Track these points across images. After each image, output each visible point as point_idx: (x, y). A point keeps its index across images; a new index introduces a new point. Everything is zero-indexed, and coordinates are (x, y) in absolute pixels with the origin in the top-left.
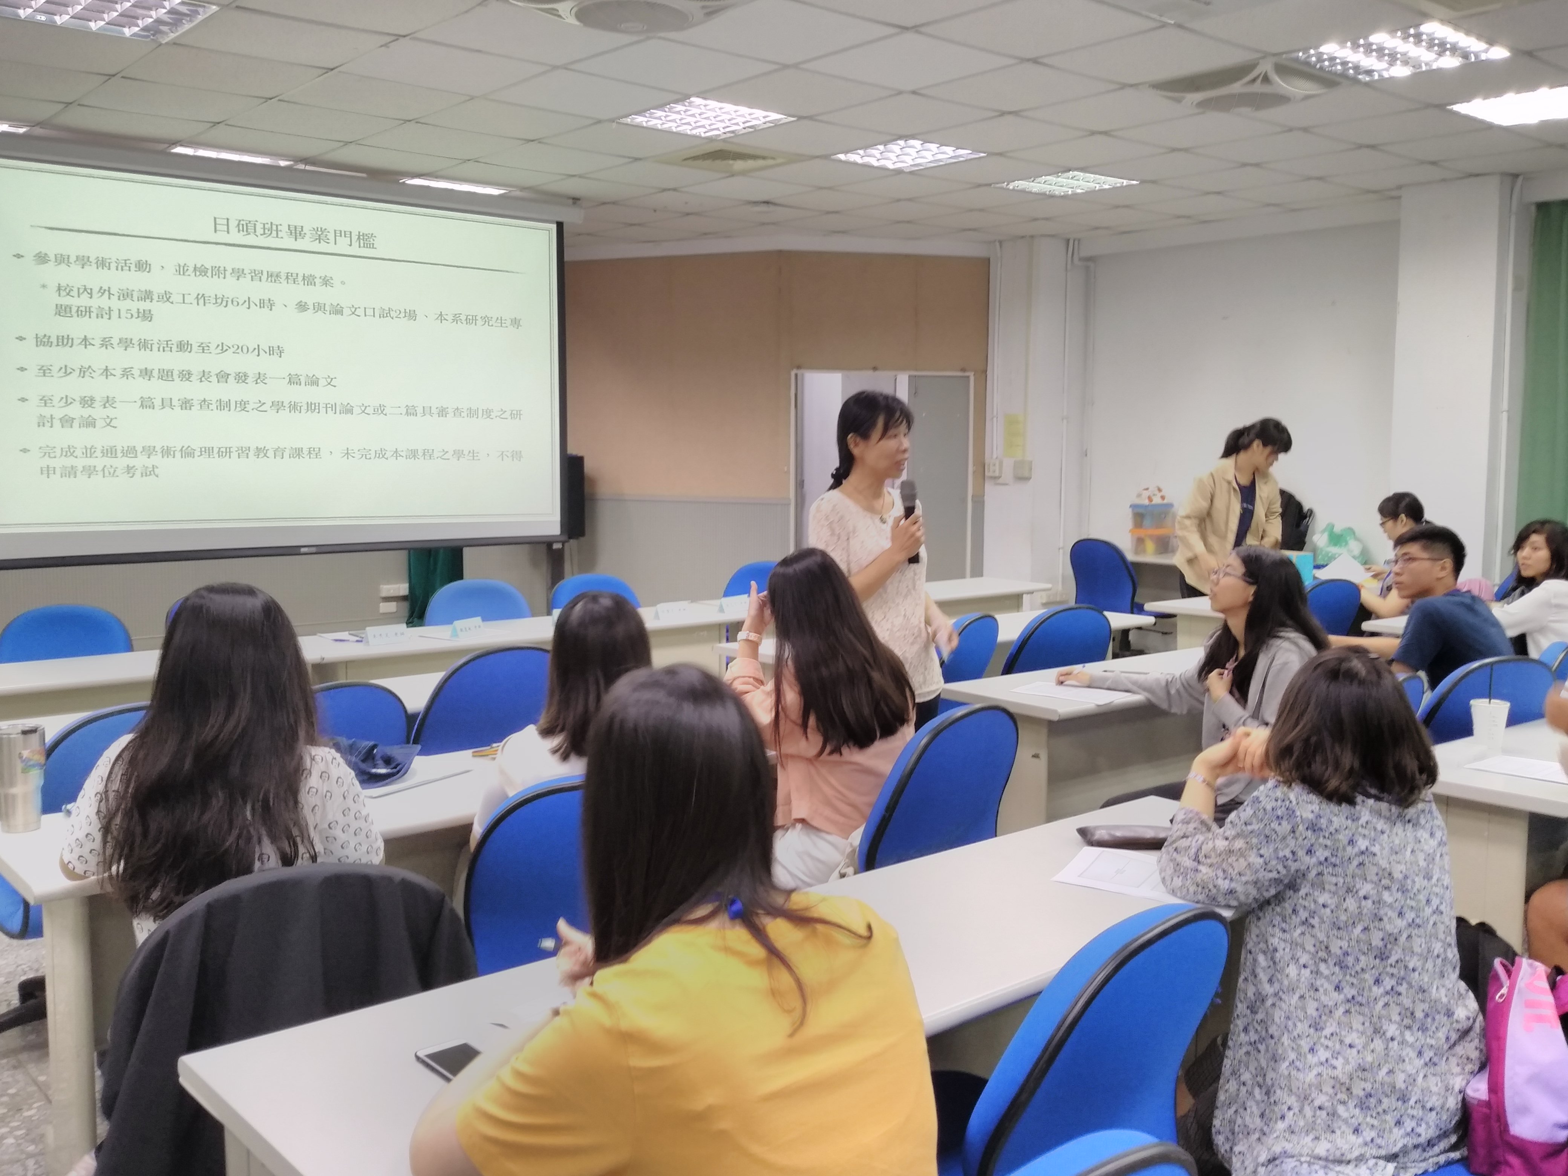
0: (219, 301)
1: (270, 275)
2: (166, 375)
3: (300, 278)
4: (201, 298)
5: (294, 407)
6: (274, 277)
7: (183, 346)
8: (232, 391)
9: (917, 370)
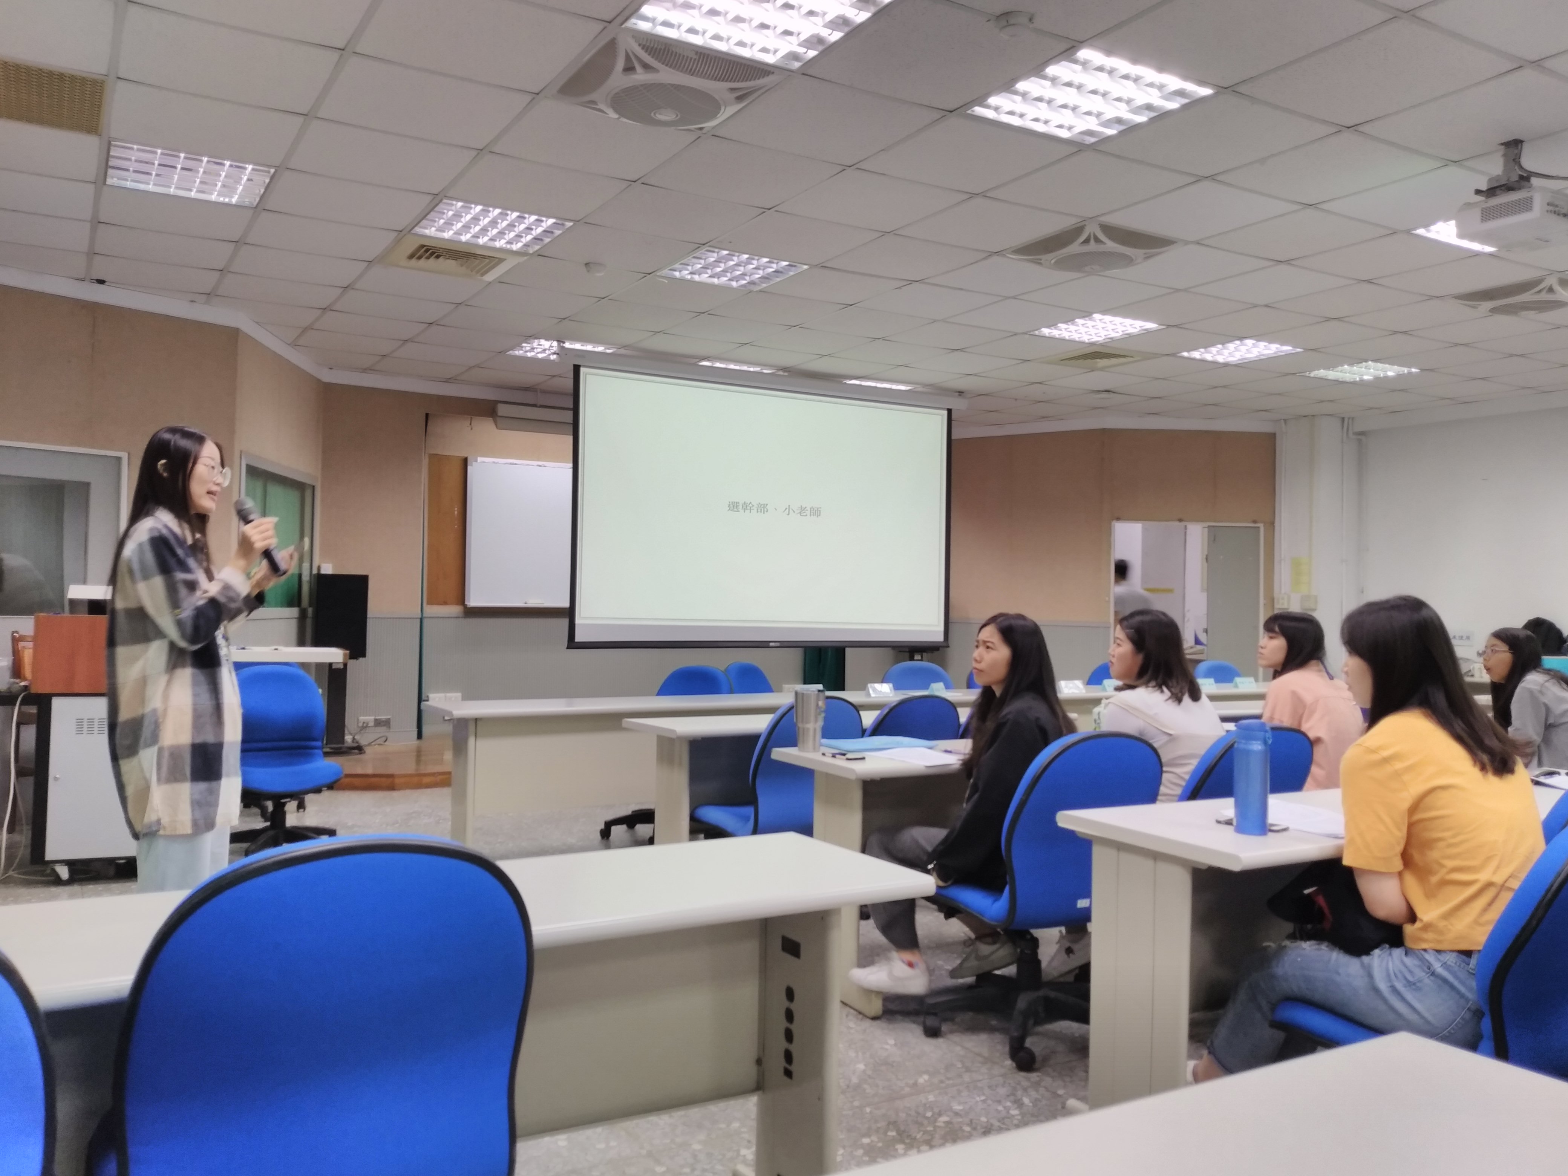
9: (1215, 521)
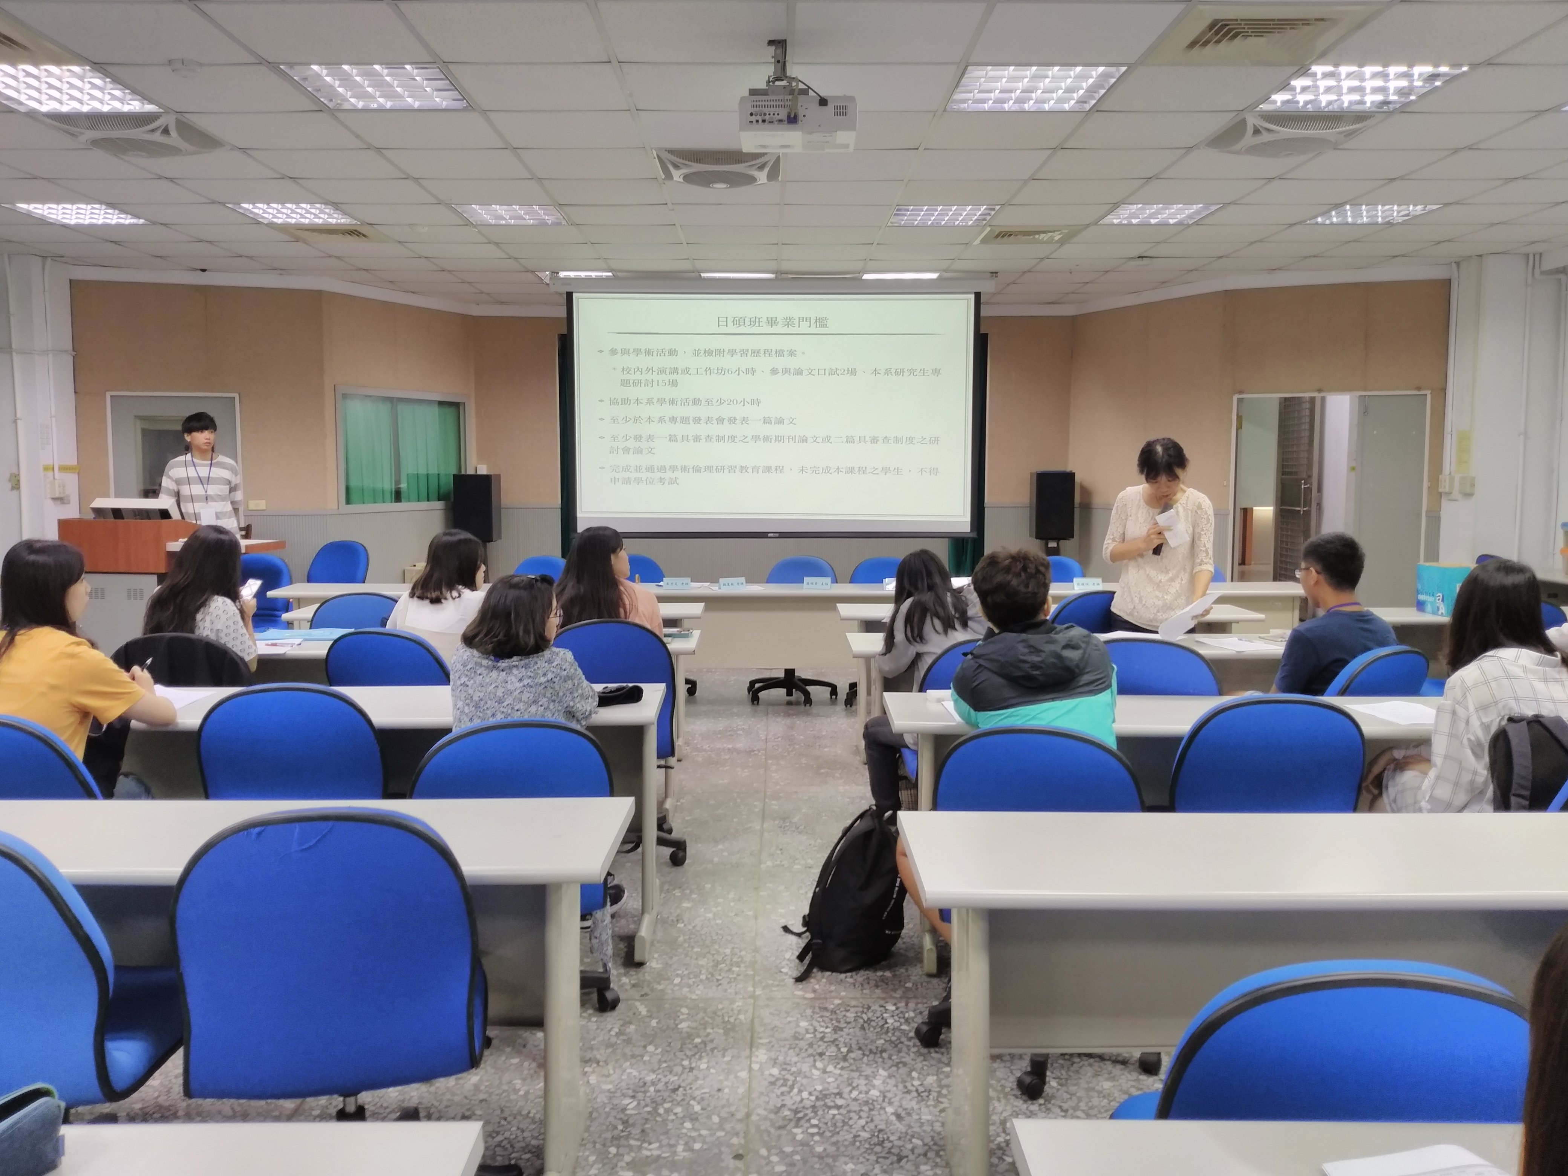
0: (720, 371)
1: (753, 352)
2: (685, 420)
3: (774, 352)
4: (708, 370)
5: (767, 439)
6: (756, 353)
7: (696, 402)
8: (725, 429)
9: (1365, 390)
